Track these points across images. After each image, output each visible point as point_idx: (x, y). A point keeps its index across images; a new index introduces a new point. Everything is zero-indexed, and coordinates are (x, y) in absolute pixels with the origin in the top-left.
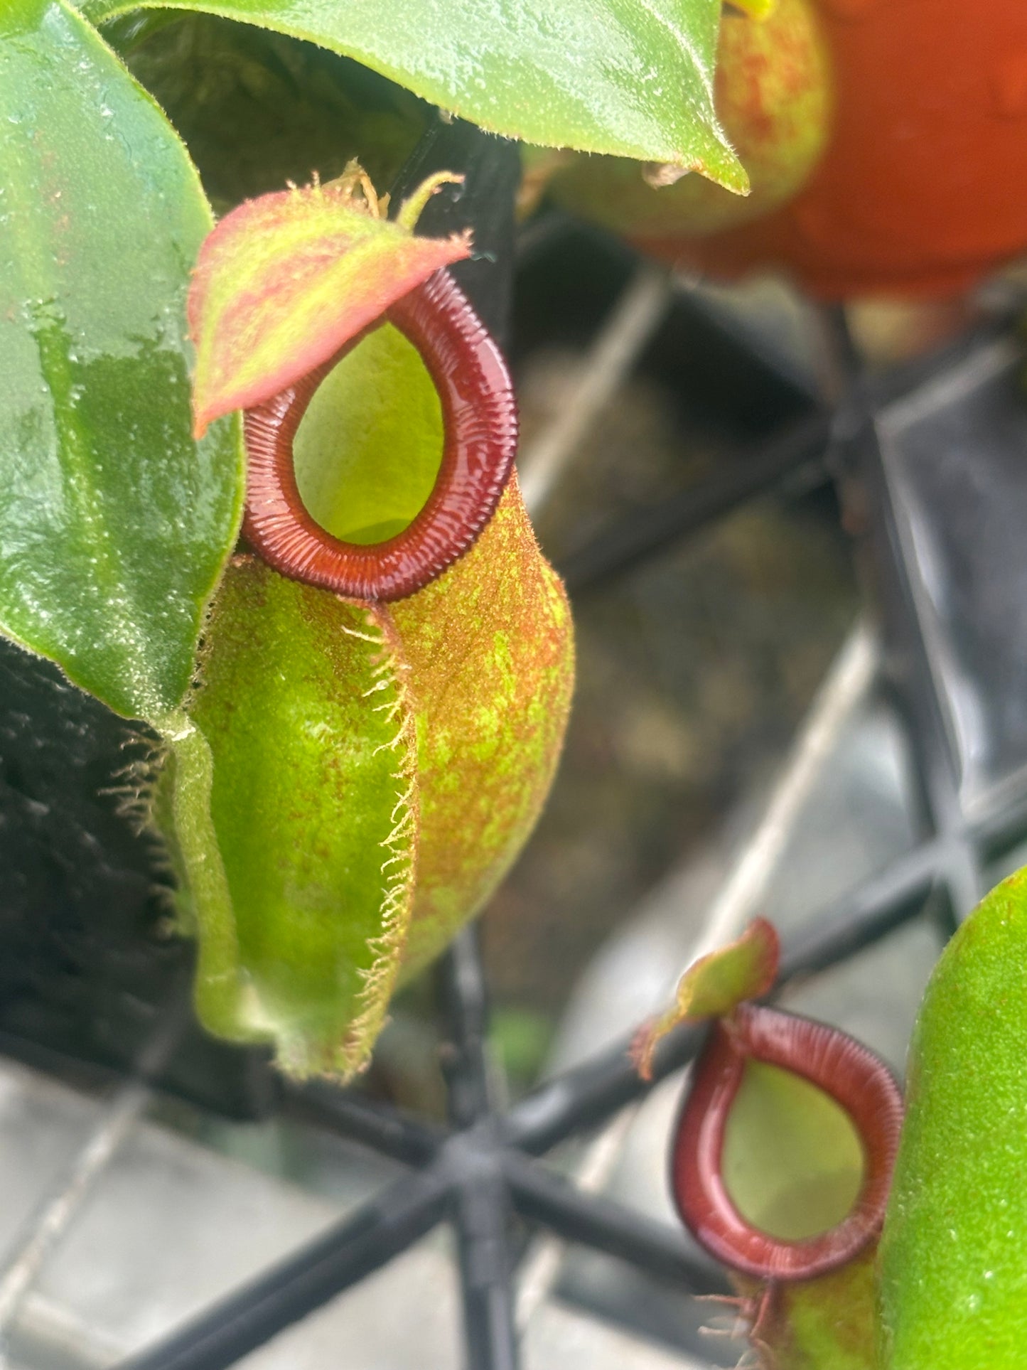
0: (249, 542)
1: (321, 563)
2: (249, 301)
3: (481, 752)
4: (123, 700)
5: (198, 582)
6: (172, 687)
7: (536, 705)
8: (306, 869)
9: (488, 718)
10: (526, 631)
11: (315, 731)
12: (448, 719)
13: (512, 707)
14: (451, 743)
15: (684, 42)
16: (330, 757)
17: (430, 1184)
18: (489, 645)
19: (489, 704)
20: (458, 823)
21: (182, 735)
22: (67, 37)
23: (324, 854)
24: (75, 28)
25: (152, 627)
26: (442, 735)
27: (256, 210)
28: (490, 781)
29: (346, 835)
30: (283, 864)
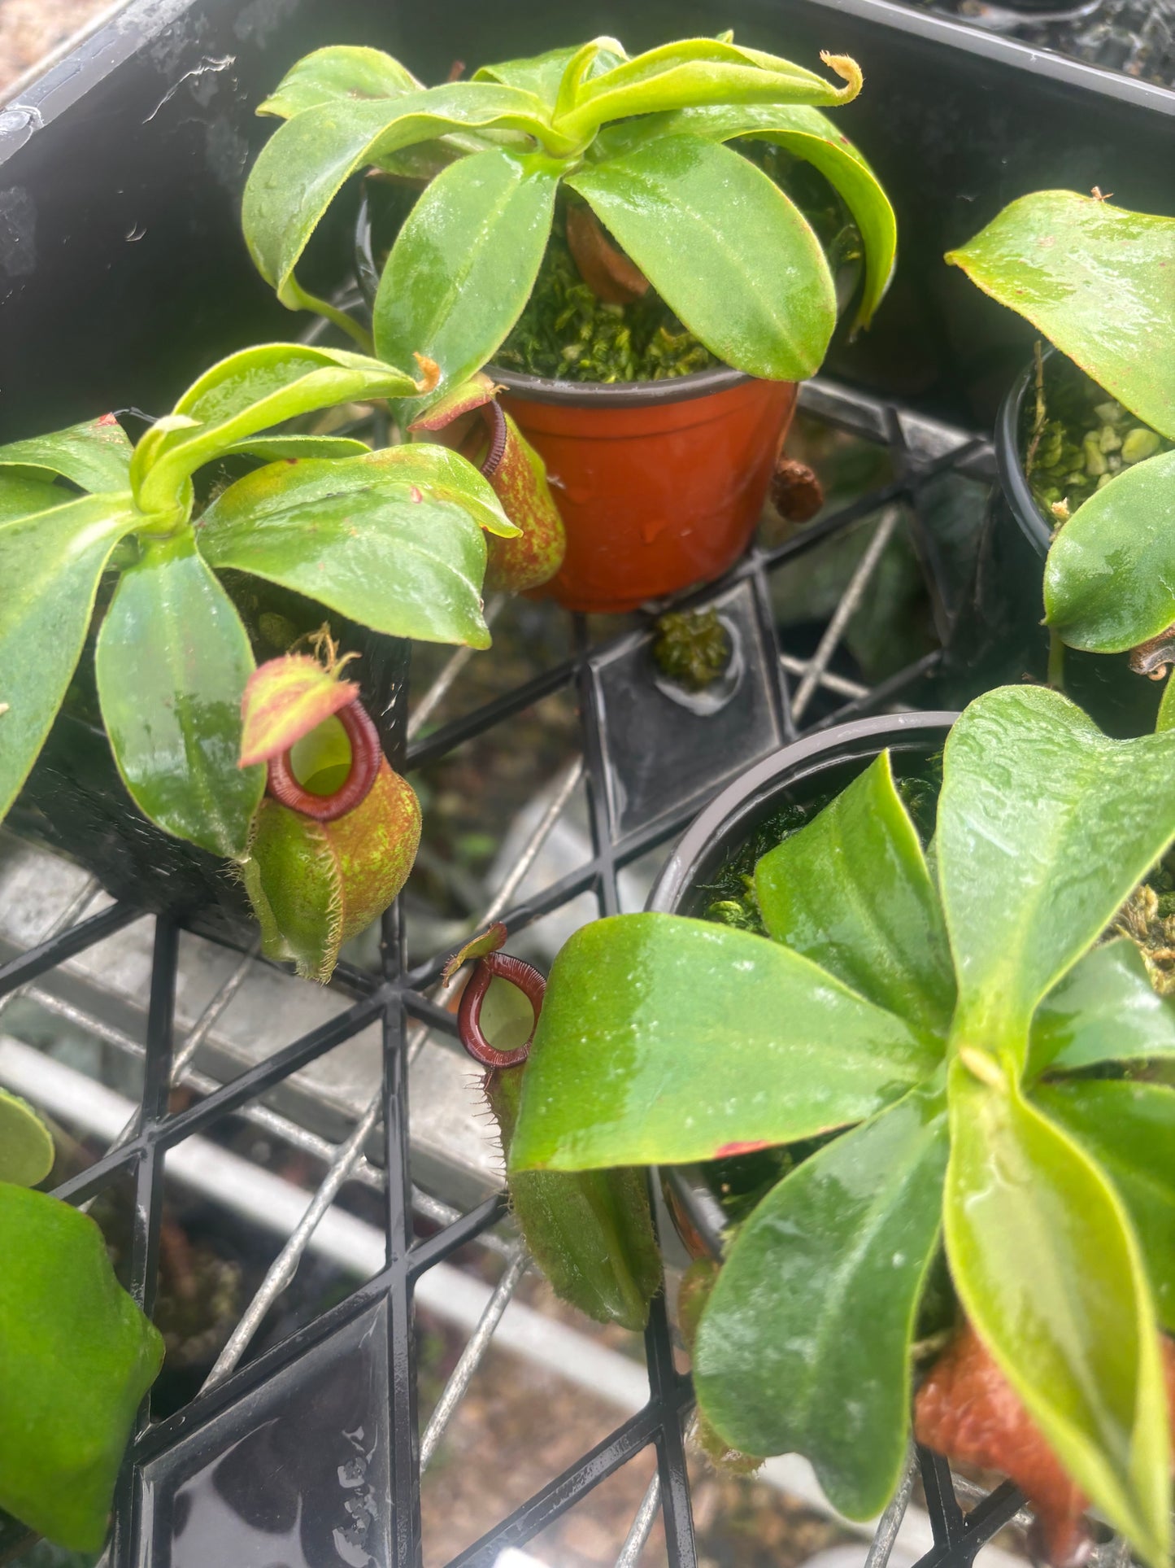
0: (270, 792)
1: (301, 801)
2: (264, 712)
3: (374, 868)
4: (220, 851)
5: (247, 810)
6: (240, 846)
7: (398, 847)
8: (302, 907)
9: (376, 855)
10: (394, 821)
11: (303, 858)
12: (359, 857)
13: (387, 850)
14: (360, 865)
15: (466, 580)
16: (309, 869)
17: (372, 1003)
18: (376, 829)
19: (377, 850)
20: (366, 891)
21: (246, 861)
22: (201, 575)
23: (309, 902)
24: (204, 571)
25: (229, 825)
26: (356, 863)
27: (272, 666)
28: (379, 877)
29: (318, 897)
30: (294, 903)
